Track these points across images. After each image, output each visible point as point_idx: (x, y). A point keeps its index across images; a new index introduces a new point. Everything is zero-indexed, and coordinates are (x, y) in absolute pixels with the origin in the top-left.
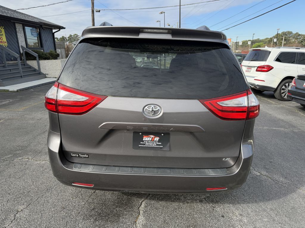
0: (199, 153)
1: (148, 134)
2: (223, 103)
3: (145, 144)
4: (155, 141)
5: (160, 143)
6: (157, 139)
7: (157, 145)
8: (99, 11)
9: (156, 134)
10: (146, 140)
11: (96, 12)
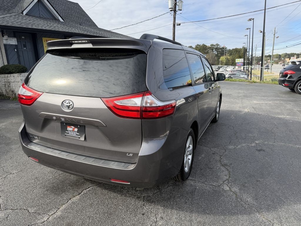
0: (107, 146)
1: (70, 125)
2: (117, 102)
3: (68, 133)
4: (75, 131)
5: (78, 134)
6: (76, 130)
7: (77, 135)
8: (180, 25)
9: (75, 125)
10: (69, 129)
11: (177, 25)
